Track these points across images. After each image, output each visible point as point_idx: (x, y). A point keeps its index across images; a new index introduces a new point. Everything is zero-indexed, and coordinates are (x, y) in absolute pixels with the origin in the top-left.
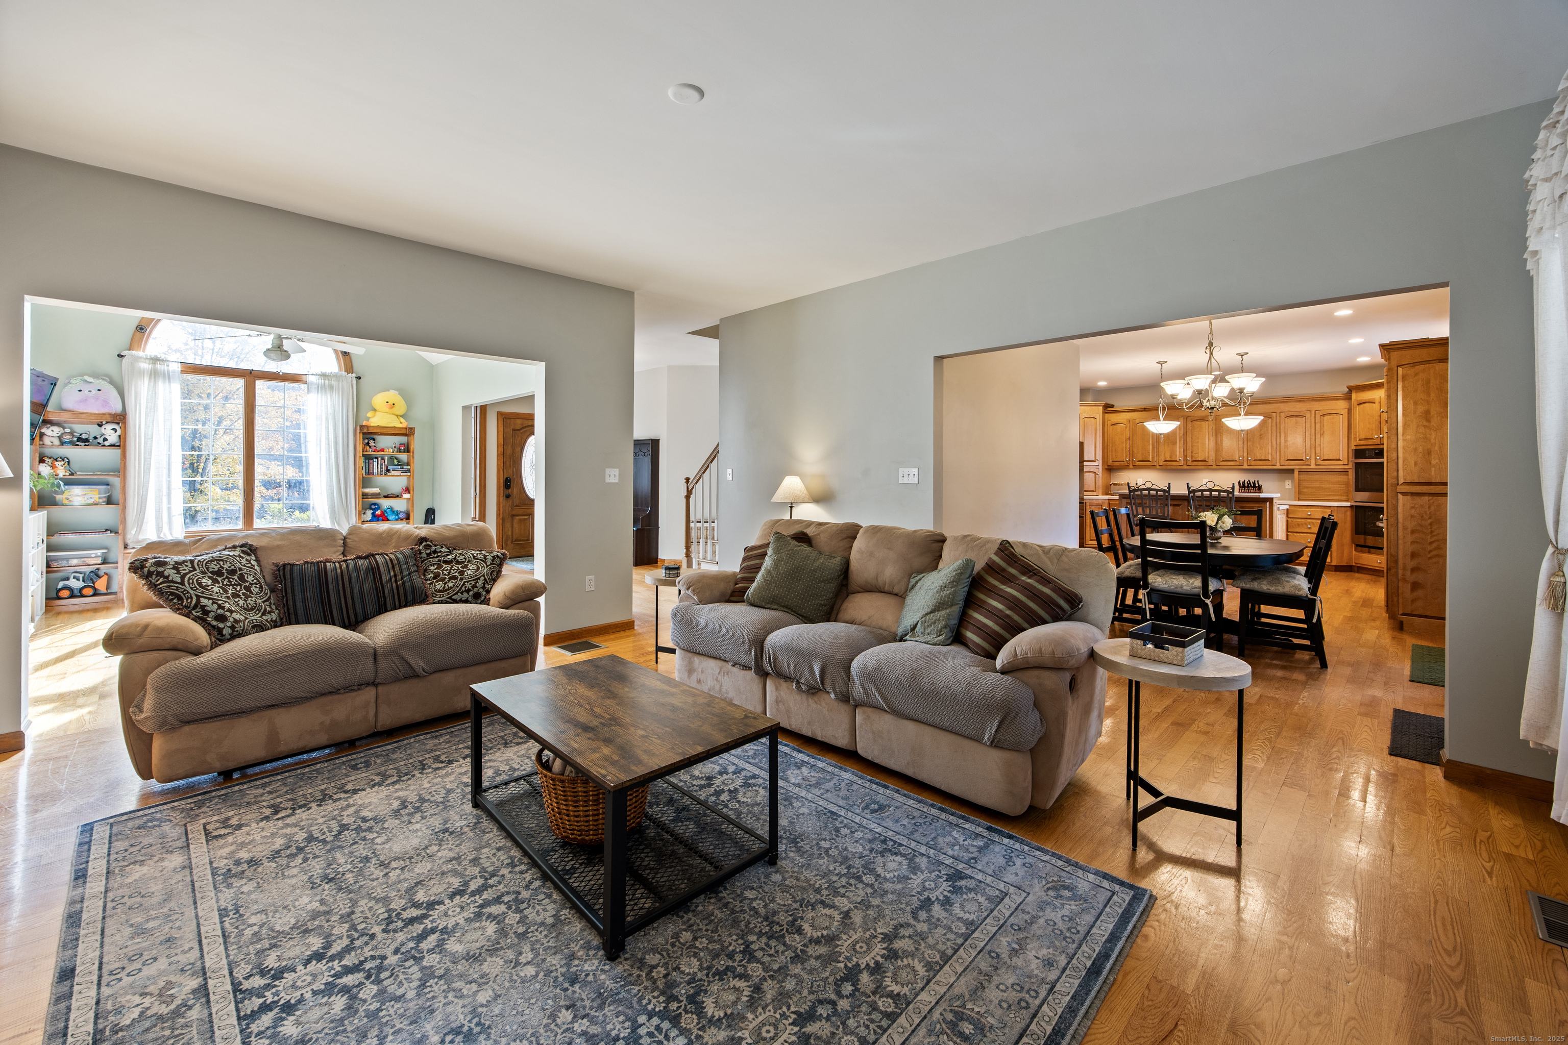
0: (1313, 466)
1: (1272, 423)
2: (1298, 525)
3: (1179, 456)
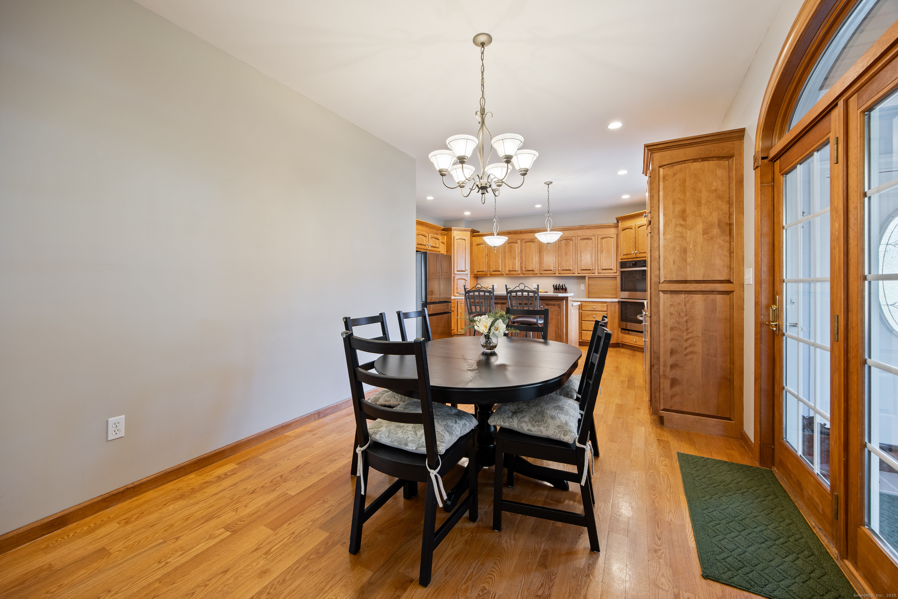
0: (596, 274)
1: (572, 244)
2: (588, 315)
3: (517, 267)
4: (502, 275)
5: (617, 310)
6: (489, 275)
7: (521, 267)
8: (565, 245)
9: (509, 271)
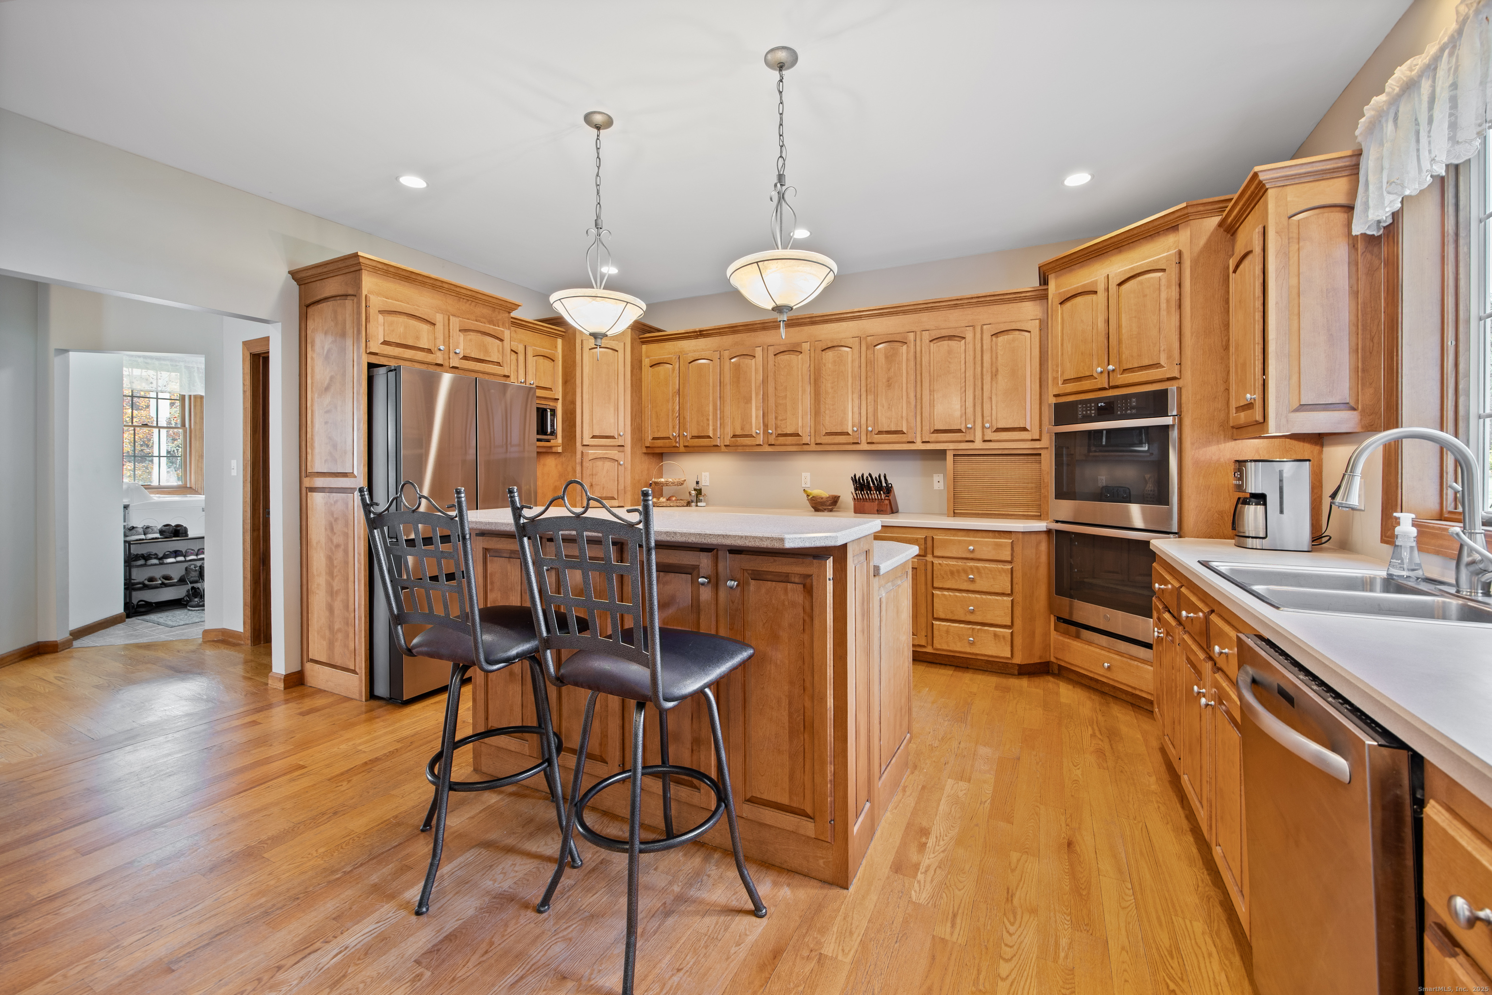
0: (978, 444)
1: (908, 353)
2: (952, 573)
3: (755, 426)
4: (713, 449)
5: (1044, 558)
6: (682, 449)
7: (766, 426)
8: (887, 357)
9: (734, 436)
